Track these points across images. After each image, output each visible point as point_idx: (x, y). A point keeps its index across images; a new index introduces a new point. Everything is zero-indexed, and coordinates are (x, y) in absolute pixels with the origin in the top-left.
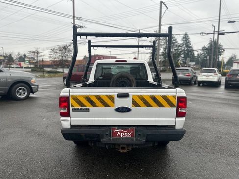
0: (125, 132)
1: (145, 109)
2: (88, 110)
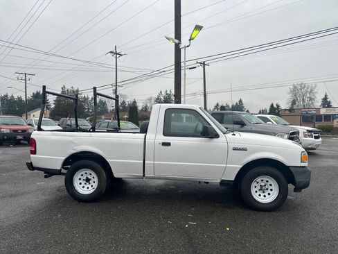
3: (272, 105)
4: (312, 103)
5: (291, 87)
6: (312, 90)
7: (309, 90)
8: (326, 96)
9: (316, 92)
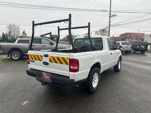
0: (47, 76)
1: (54, 64)
2: (34, 62)
3: (3, 34)
4: (19, 34)
5: (8, 25)
6: (18, 28)
7: (17, 27)
8: (24, 31)
9: (20, 29)
